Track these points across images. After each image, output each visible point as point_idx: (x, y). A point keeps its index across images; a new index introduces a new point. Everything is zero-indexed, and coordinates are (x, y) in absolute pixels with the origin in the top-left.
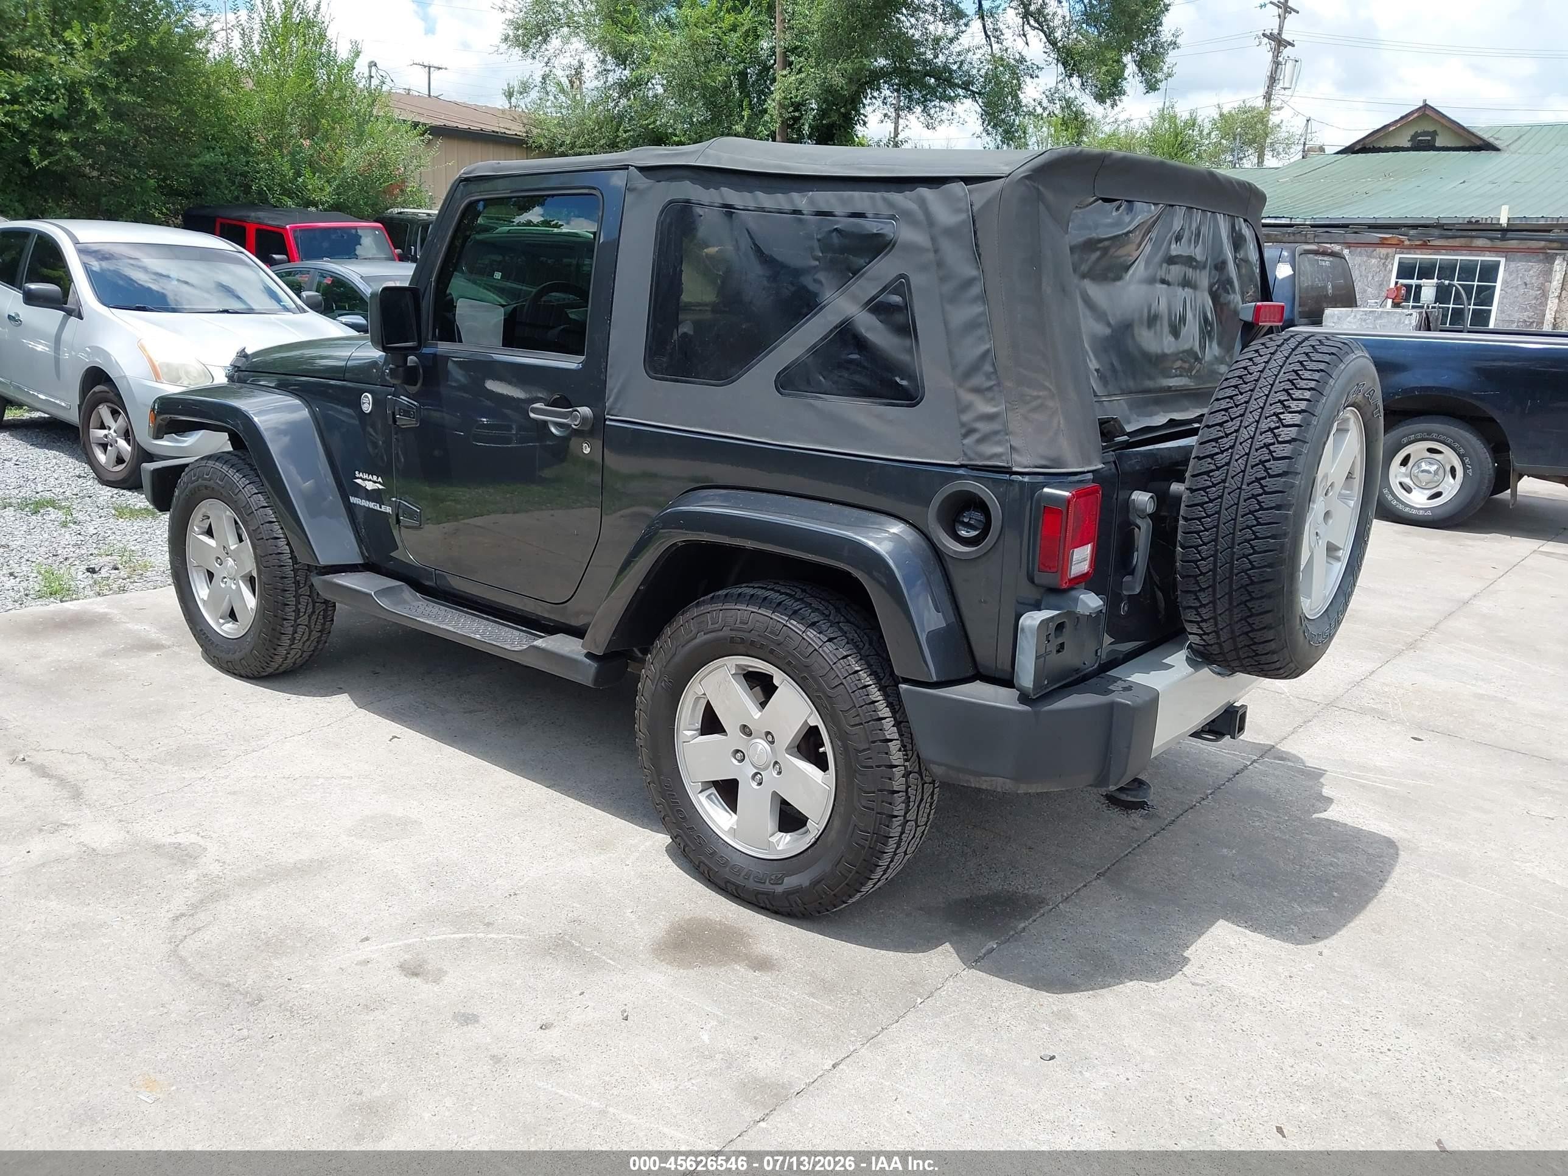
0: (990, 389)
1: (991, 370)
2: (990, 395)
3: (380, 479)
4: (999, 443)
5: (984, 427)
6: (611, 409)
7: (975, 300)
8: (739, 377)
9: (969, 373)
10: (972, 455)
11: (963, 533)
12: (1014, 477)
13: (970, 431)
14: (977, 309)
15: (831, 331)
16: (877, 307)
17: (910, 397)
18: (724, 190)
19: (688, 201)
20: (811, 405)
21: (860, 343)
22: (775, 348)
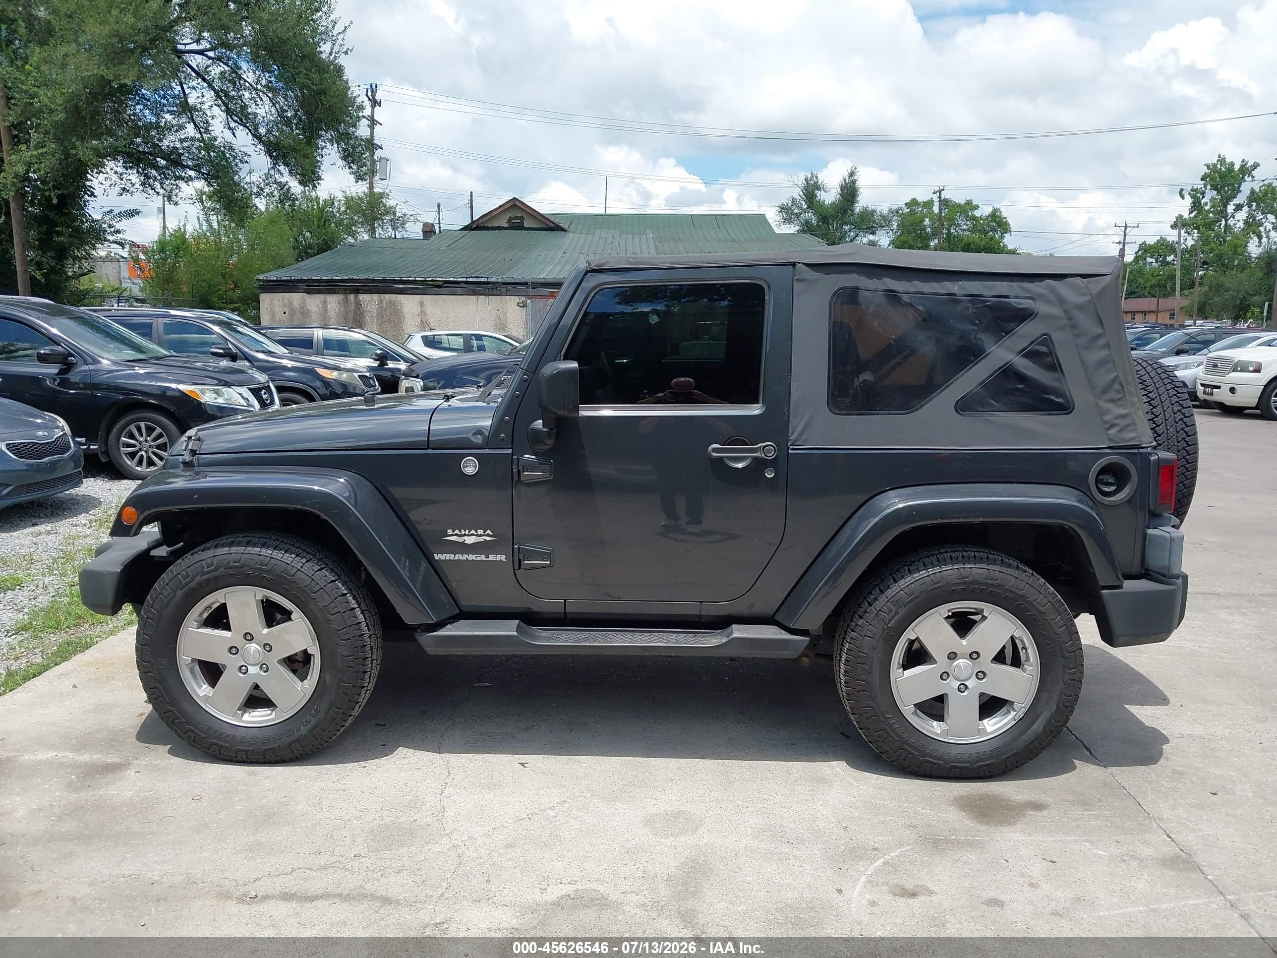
0: (1120, 399)
1: (1119, 387)
2: (1120, 403)
3: (489, 532)
4: (1132, 431)
5: (1123, 422)
6: (796, 440)
7: (1103, 347)
8: (922, 406)
9: (1105, 391)
10: (1118, 440)
11: (1106, 489)
12: (1141, 450)
13: (1112, 426)
14: (1105, 353)
15: (996, 371)
16: (1031, 355)
17: (1065, 408)
18: (886, 280)
19: (857, 288)
20: (988, 420)
21: (1021, 377)
22: (950, 384)
